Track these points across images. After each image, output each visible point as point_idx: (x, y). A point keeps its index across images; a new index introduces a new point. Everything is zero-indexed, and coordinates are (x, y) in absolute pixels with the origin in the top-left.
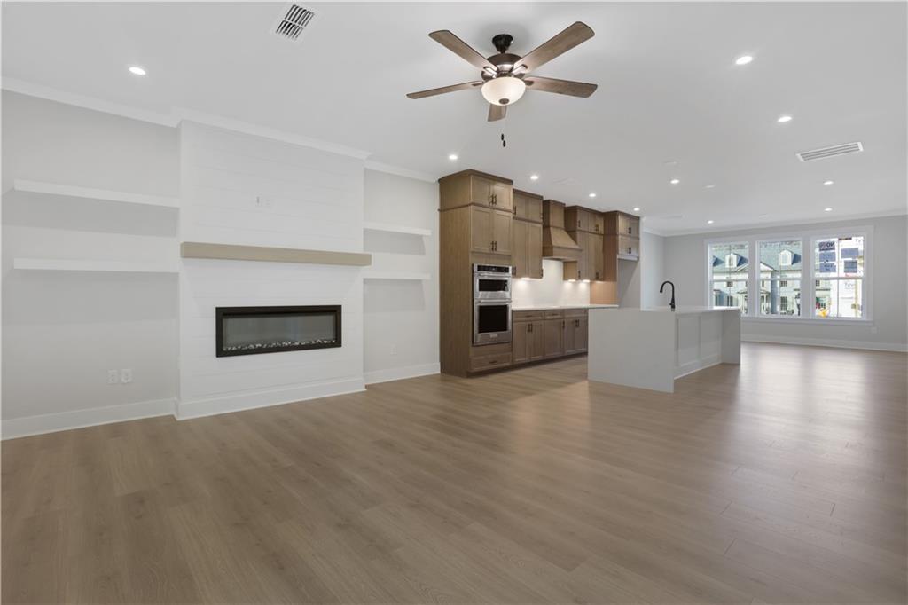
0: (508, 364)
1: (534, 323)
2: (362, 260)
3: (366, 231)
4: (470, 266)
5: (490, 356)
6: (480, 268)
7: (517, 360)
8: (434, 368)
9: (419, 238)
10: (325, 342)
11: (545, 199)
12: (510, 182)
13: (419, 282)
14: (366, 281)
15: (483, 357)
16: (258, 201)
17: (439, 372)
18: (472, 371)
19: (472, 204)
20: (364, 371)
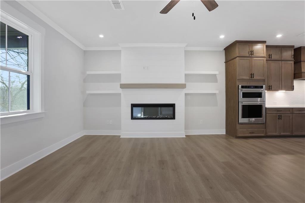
0: (263, 135)
1: (282, 115)
2: (183, 86)
3: (186, 75)
4: (237, 86)
5: (250, 130)
6: (242, 87)
7: (269, 134)
8: (223, 132)
9: (215, 75)
10: (169, 117)
11: (295, 47)
12: (264, 42)
13: (215, 94)
14: (186, 94)
15: (245, 130)
16: (144, 68)
17: (225, 133)
18: (238, 136)
19: (238, 57)
20: (185, 129)
